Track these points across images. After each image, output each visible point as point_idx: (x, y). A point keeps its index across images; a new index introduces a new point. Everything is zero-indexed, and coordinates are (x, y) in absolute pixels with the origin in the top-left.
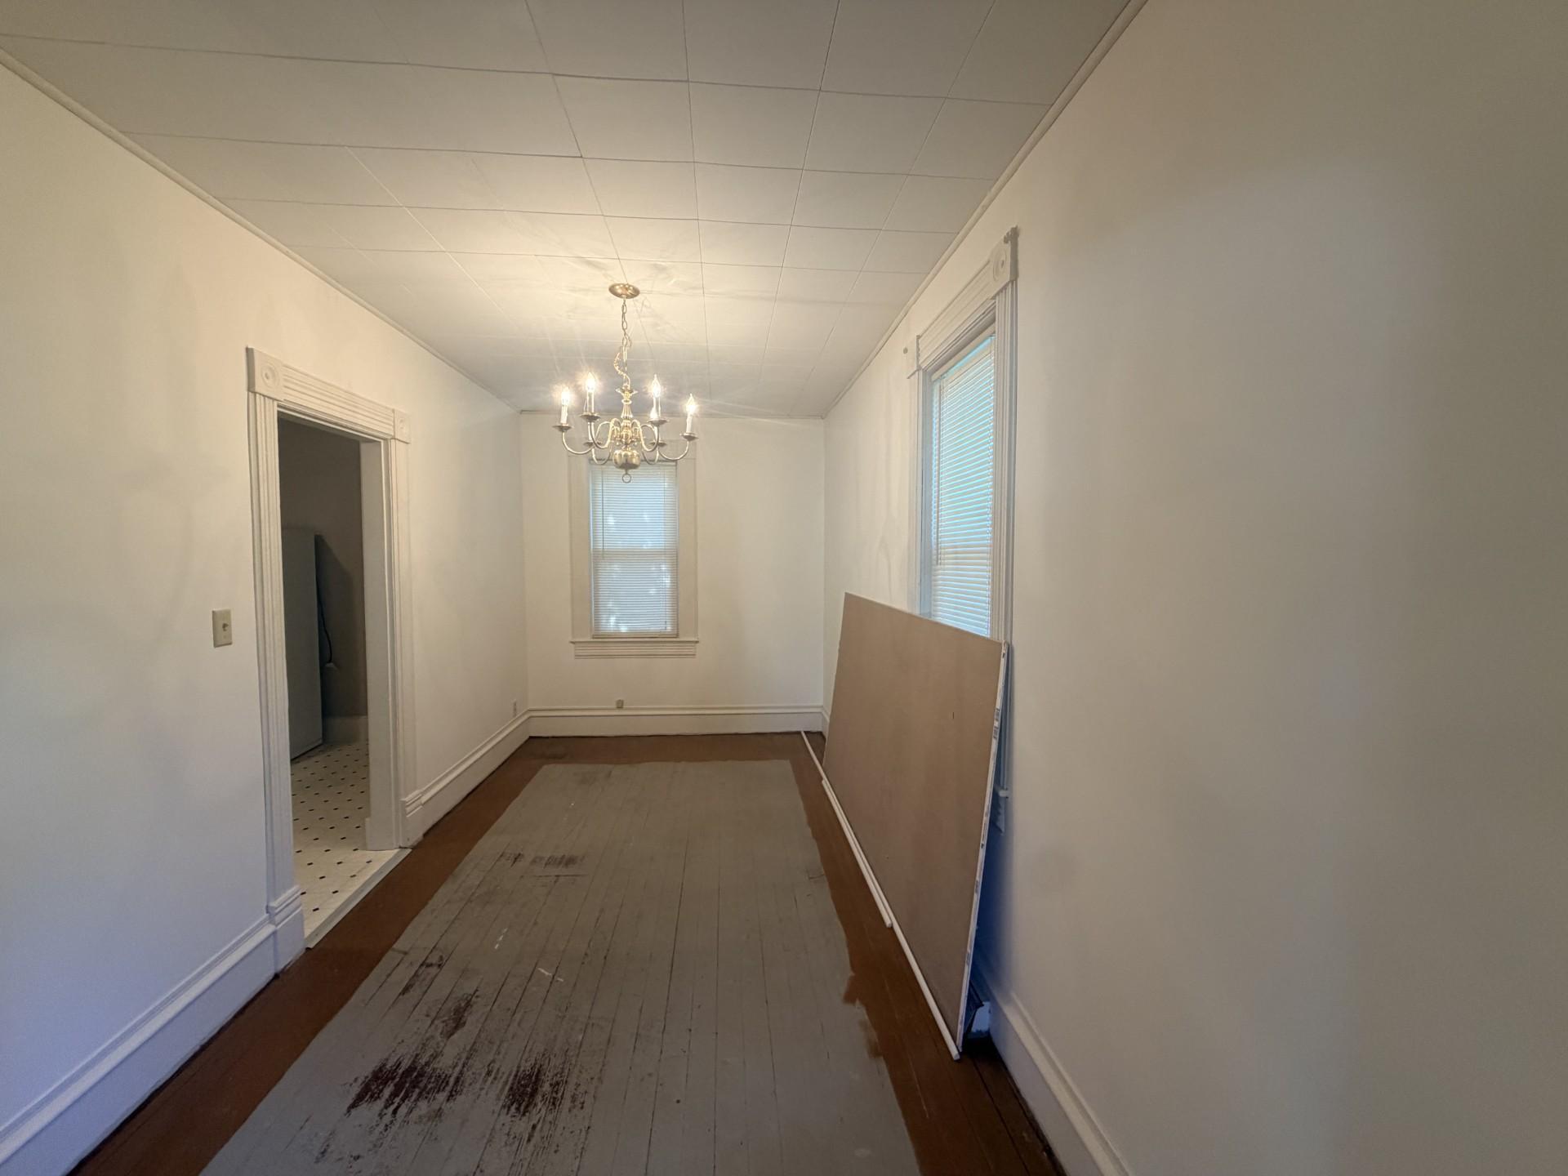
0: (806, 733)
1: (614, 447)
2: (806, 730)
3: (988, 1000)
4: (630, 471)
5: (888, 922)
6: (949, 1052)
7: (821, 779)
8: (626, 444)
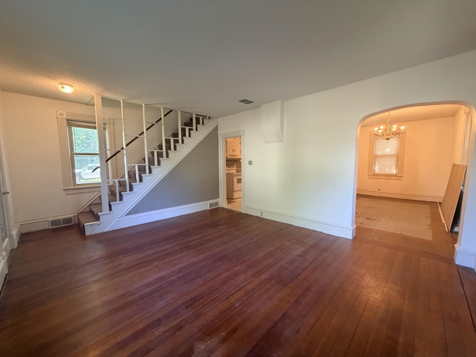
0: (439, 203)
1: (385, 136)
2: (439, 202)
3: (458, 226)
4: (388, 140)
5: (443, 222)
6: (446, 230)
7: (439, 208)
8: (388, 135)
